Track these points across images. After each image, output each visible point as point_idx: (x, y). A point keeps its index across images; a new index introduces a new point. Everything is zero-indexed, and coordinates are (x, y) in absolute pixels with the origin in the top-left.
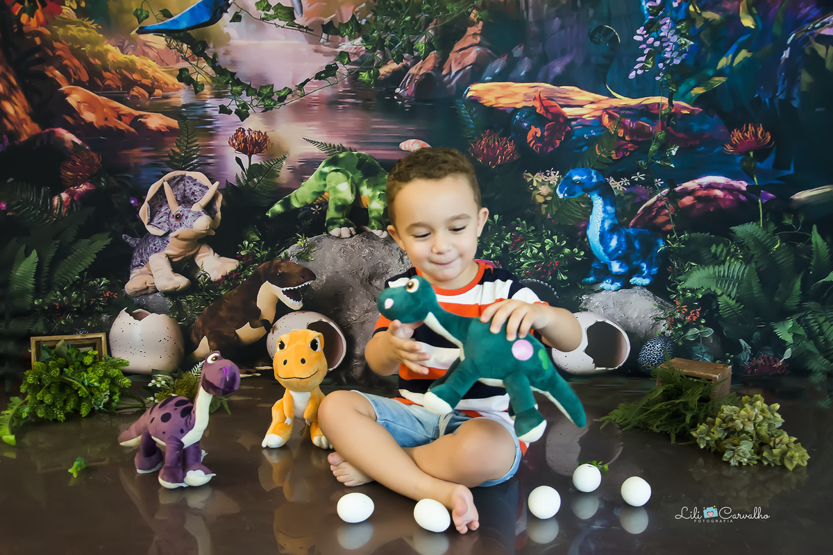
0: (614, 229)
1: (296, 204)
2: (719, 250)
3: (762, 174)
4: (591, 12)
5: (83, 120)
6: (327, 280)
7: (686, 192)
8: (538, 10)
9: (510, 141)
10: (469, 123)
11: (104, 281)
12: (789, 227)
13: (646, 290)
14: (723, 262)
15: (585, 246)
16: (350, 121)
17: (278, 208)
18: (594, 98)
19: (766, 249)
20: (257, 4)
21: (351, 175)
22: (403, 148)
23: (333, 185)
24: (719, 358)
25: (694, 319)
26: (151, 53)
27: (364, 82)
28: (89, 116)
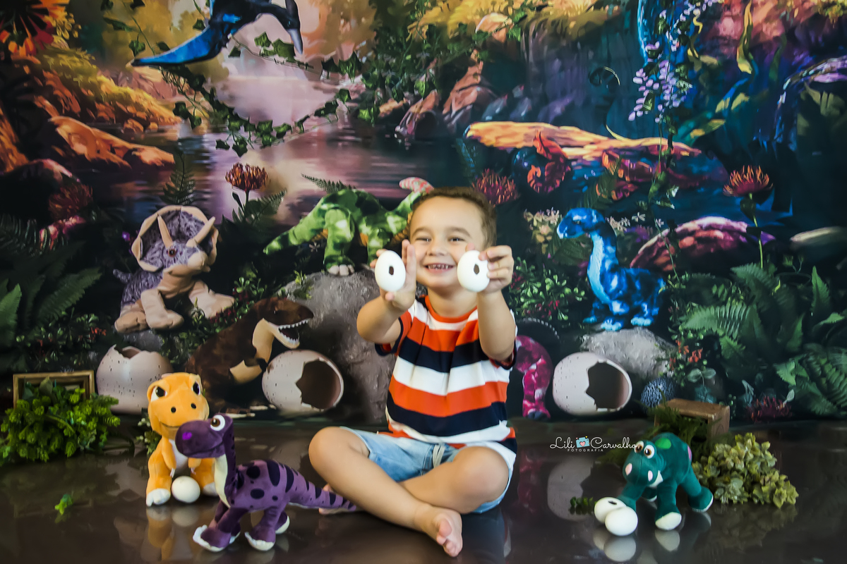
0: (614, 269)
1: (294, 241)
2: (720, 291)
3: (761, 216)
4: (591, 54)
5: (74, 152)
6: (325, 318)
7: (686, 233)
8: (538, 52)
9: (510, 181)
10: (470, 162)
11: (93, 317)
12: (790, 269)
13: (647, 331)
14: (725, 303)
15: (586, 286)
16: (349, 159)
17: (275, 245)
18: (595, 139)
19: (766, 290)
20: (256, 40)
21: (350, 213)
22: (403, 186)
23: (332, 222)
24: (722, 399)
25: (696, 360)
26: (147, 86)
27: (364, 120)
28: (80, 148)
